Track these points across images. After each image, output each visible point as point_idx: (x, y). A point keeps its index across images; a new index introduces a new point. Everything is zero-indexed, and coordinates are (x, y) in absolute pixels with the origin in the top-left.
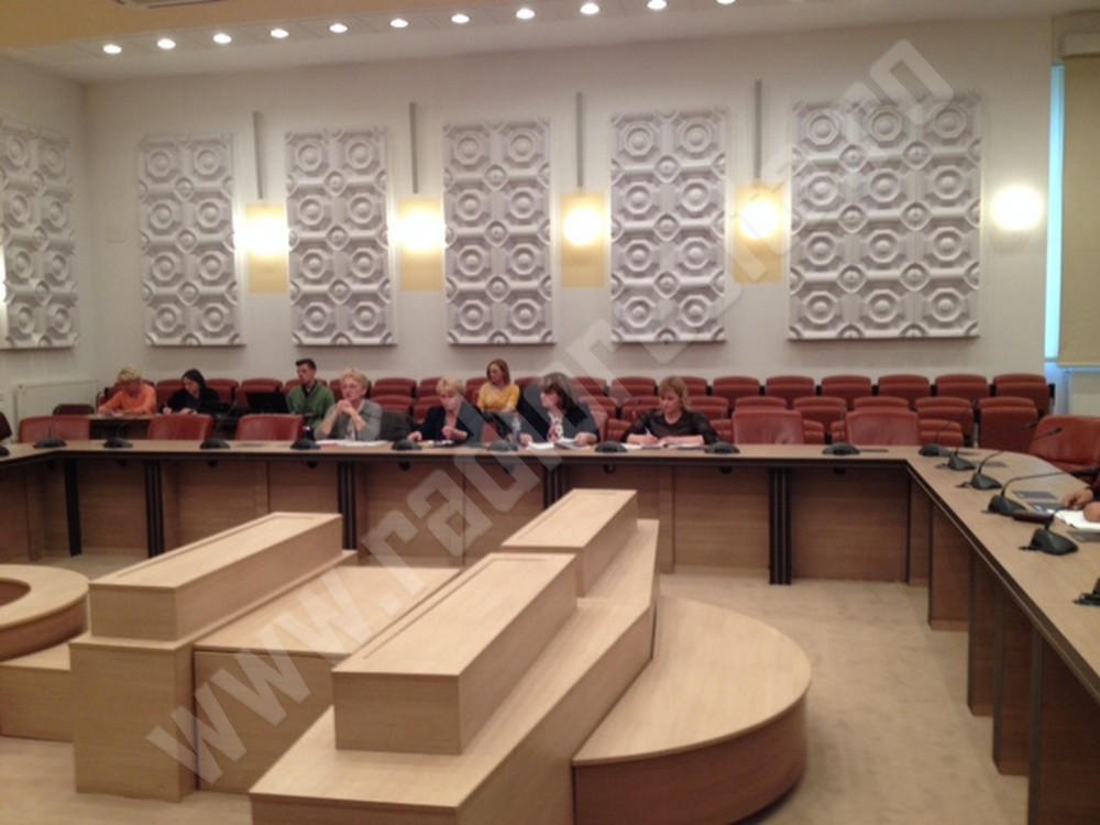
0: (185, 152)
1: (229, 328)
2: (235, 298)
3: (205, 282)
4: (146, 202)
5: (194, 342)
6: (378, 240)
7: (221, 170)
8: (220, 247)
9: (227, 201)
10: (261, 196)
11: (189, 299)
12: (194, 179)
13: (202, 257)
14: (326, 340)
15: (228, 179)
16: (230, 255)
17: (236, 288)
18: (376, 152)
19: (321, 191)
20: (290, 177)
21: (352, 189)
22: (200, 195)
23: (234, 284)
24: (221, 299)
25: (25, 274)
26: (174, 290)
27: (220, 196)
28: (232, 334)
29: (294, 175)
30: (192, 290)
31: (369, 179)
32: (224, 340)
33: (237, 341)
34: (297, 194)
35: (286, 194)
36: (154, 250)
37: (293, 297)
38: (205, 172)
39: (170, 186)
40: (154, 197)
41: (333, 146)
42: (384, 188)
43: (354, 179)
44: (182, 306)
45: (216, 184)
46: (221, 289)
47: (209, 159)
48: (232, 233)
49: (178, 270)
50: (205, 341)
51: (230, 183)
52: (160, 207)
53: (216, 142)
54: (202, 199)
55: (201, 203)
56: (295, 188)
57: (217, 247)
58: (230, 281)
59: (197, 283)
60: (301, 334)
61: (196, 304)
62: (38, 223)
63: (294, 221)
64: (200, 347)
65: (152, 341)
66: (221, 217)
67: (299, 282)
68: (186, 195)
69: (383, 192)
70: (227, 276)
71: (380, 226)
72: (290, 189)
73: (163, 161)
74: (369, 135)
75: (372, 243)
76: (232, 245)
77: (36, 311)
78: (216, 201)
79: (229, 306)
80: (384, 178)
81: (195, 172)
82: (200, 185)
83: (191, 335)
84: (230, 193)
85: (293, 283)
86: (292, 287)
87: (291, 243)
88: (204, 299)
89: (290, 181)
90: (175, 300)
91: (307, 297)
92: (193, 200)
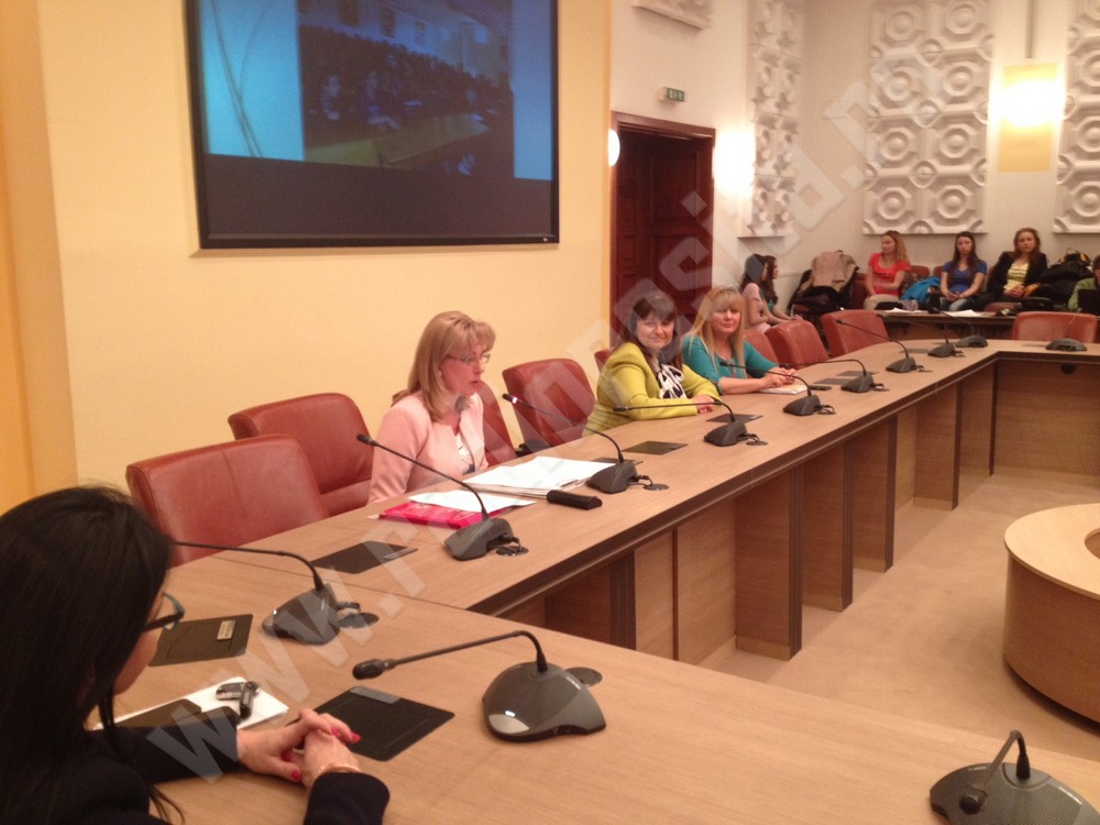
0: (936, 12)
1: (970, 213)
2: (982, 178)
3: (945, 161)
4: (881, 71)
5: (924, 230)
7: (980, 26)
8: (969, 118)
9: (984, 63)
10: (1030, 53)
11: (923, 181)
12: (942, 40)
13: (944, 132)
15: (990, 36)
16: (980, 127)
17: (984, 166)
20: (1074, 29)
22: (950, 58)
23: (983, 161)
24: (964, 179)
25: (766, 155)
26: (904, 170)
27: (974, 57)
28: (973, 220)
29: (1078, 26)
30: (927, 170)
33: (979, 229)
34: (1082, 49)
35: (1066, 51)
36: (886, 124)
37: (1060, 176)
38: (959, 31)
39: (911, 50)
40: (890, 64)
44: (912, 189)
45: (972, 45)
46: (965, 168)
47: (965, 15)
48: (987, 101)
49: (912, 148)
50: (938, 229)
51: (991, 41)
52: (898, 75)
54: (952, 62)
55: (948, 68)
56: (1079, 43)
57: (966, 122)
58: (977, 159)
59: (934, 162)
60: (1065, 220)
61: (930, 188)
62: (777, 99)
63: (1076, 84)
64: (929, 235)
65: (870, 228)
66: (976, 83)
67: (1069, 156)
68: (930, 60)
70: (976, 153)
72: (1071, 45)
73: (905, 22)
76: (985, 116)
77: (770, 194)
78: (967, 64)
79: (974, 187)
81: (946, 32)
82: (952, 47)
83: (921, 223)
84: (989, 53)
85: (1063, 159)
86: (1062, 164)
87: (1067, 110)
88: (943, 180)
89: (1072, 35)
90: (904, 182)
91: (1081, 175)
92: (939, 66)
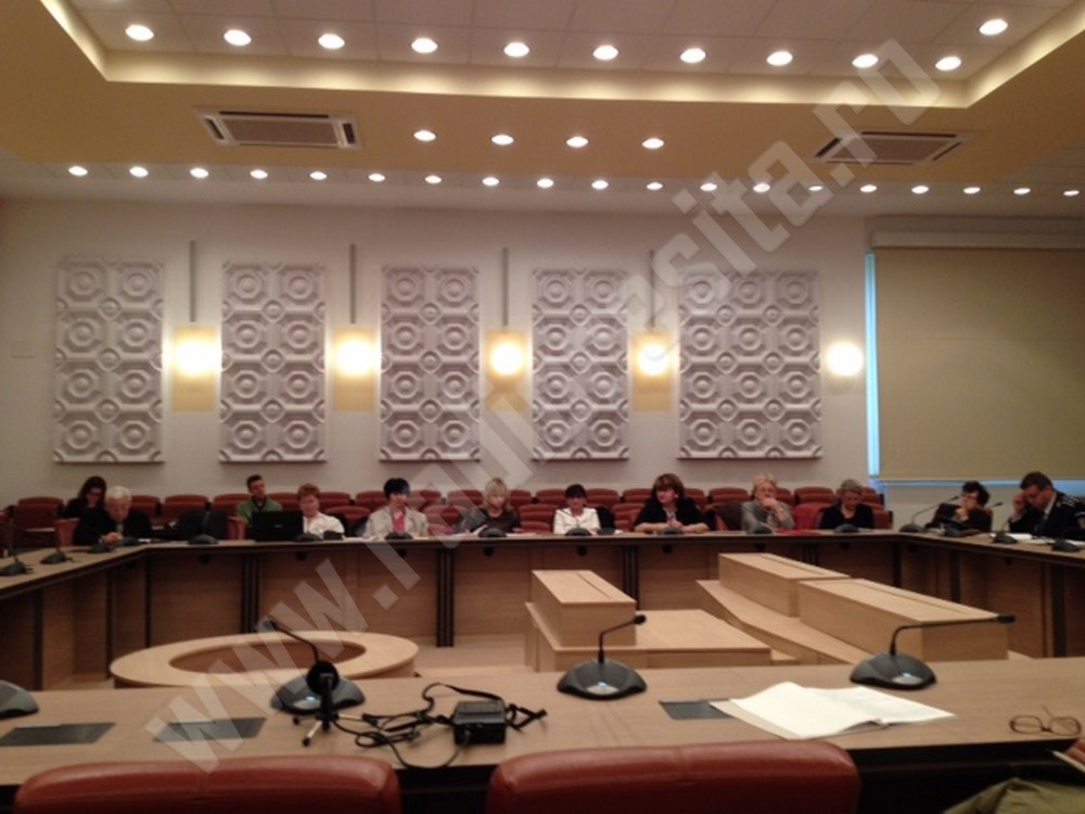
0: (113, 274)
1: (150, 444)
2: (159, 416)
3: (126, 400)
4: (65, 320)
5: (109, 459)
6: (315, 365)
7: (152, 292)
8: (145, 366)
9: (156, 322)
10: (193, 318)
11: (107, 416)
12: (120, 299)
13: (124, 375)
14: (256, 457)
15: (160, 301)
16: (156, 374)
17: (160, 406)
18: (316, 286)
19: (257, 317)
20: (225, 303)
21: (290, 317)
22: (127, 315)
23: (159, 402)
24: (143, 416)
26: (90, 406)
27: (147, 316)
28: (153, 451)
29: (230, 301)
30: (111, 407)
31: (308, 309)
32: (144, 458)
33: (158, 459)
34: (232, 319)
35: (221, 319)
36: (72, 365)
37: (223, 416)
38: (133, 293)
39: (93, 305)
40: (74, 315)
41: (272, 278)
42: (322, 317)
43: (292, 308)
44: (98, 423)
45: (145, 306)
46: (144, 407)
47: (139, 282)
48: (160, 352)
49: (96, 387)
50: (122, 458)
51: (160, 305)
52: (80, 324)
53: (148, 266)
54: (127, 319)
55: (126, 323)
56: (230, 314)
57: (142, 368)
58: (154, 399)
59: (117, 400)
60: (228, 451)
61: (114, 422)
63: (228, 344)
64: (117, 464)
65: (60, 456)
66: (150, 337)
67: (229, 401)
68: (110, 315)
69: (321, 321)
70: (153, 394)
71: (317, 352)
72: (225, 314)
73: (86, 281)
74: (308, 269)
75: (308, 367)
76: (159, 365)
78: (142, 321)
79: (152, 424)
80: (322, 308)
81: (123, 293)
82: (128, 306)
83: (107, 453)
84: (160, 314)
85: (223, 402)
86: (222, 406)
87: (224, 365)
88: (124, 416)
89: (225, 307)
90: (90, 416)
91: (238, 416)
92: (118, 320)
